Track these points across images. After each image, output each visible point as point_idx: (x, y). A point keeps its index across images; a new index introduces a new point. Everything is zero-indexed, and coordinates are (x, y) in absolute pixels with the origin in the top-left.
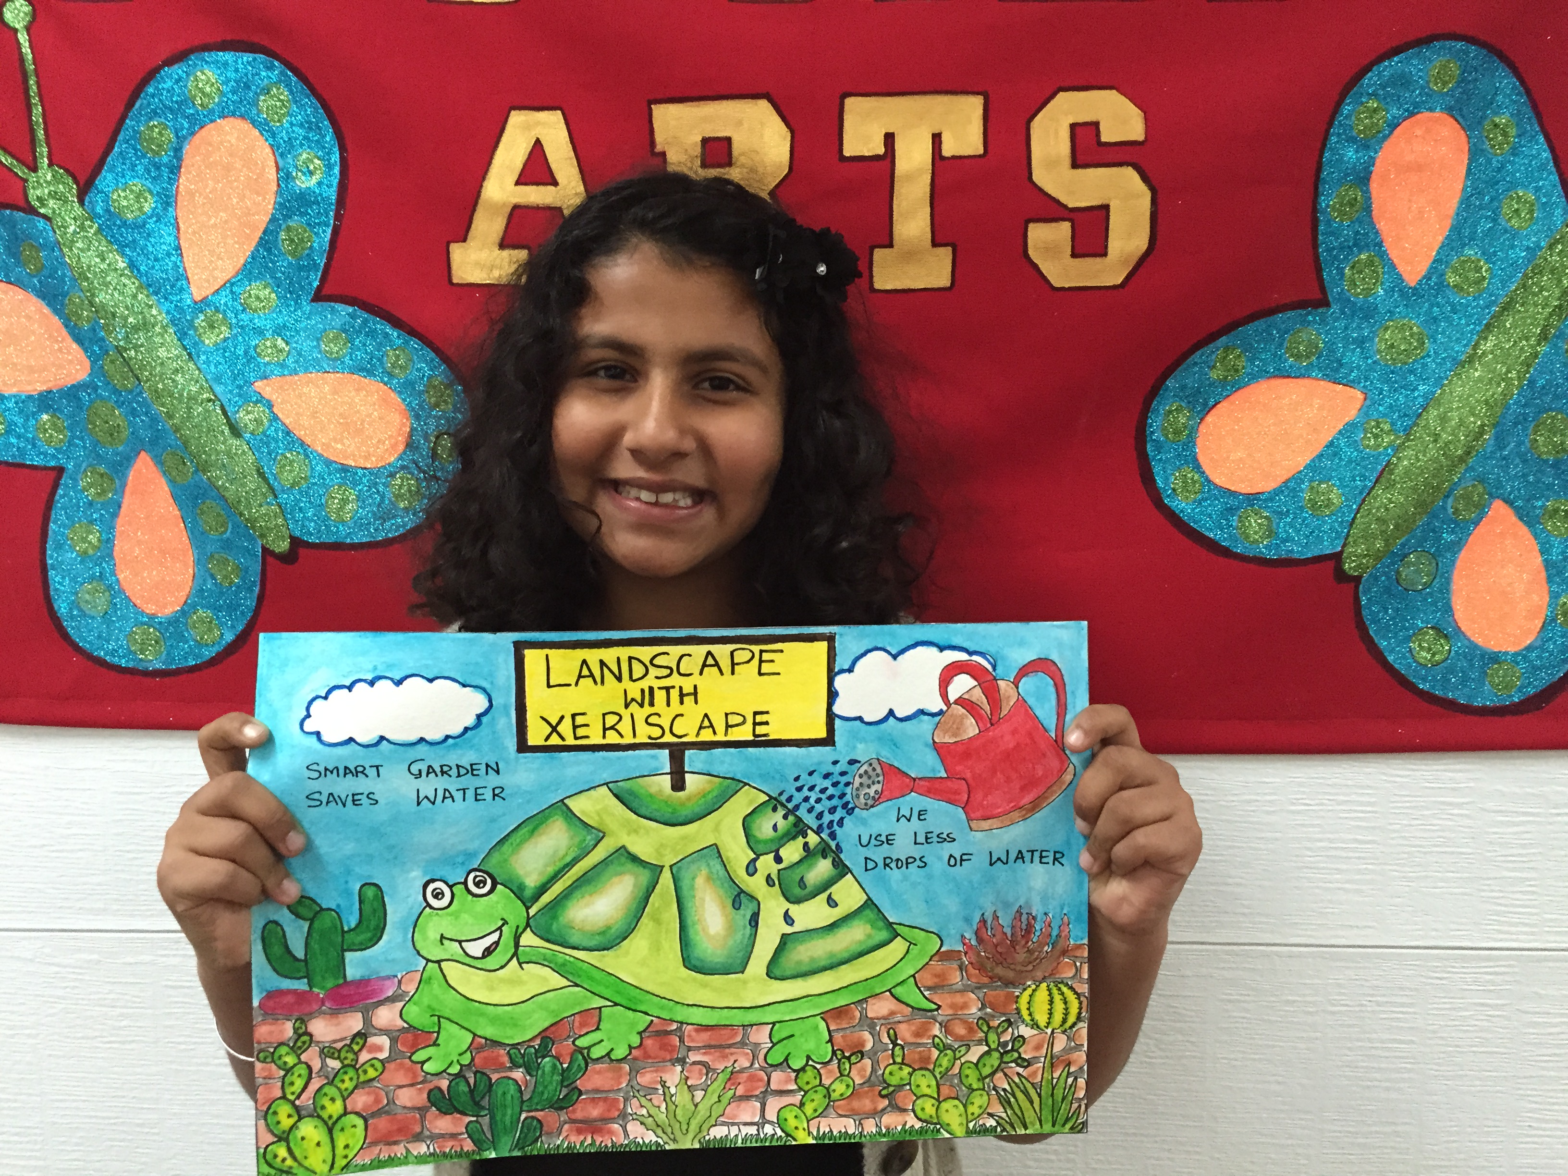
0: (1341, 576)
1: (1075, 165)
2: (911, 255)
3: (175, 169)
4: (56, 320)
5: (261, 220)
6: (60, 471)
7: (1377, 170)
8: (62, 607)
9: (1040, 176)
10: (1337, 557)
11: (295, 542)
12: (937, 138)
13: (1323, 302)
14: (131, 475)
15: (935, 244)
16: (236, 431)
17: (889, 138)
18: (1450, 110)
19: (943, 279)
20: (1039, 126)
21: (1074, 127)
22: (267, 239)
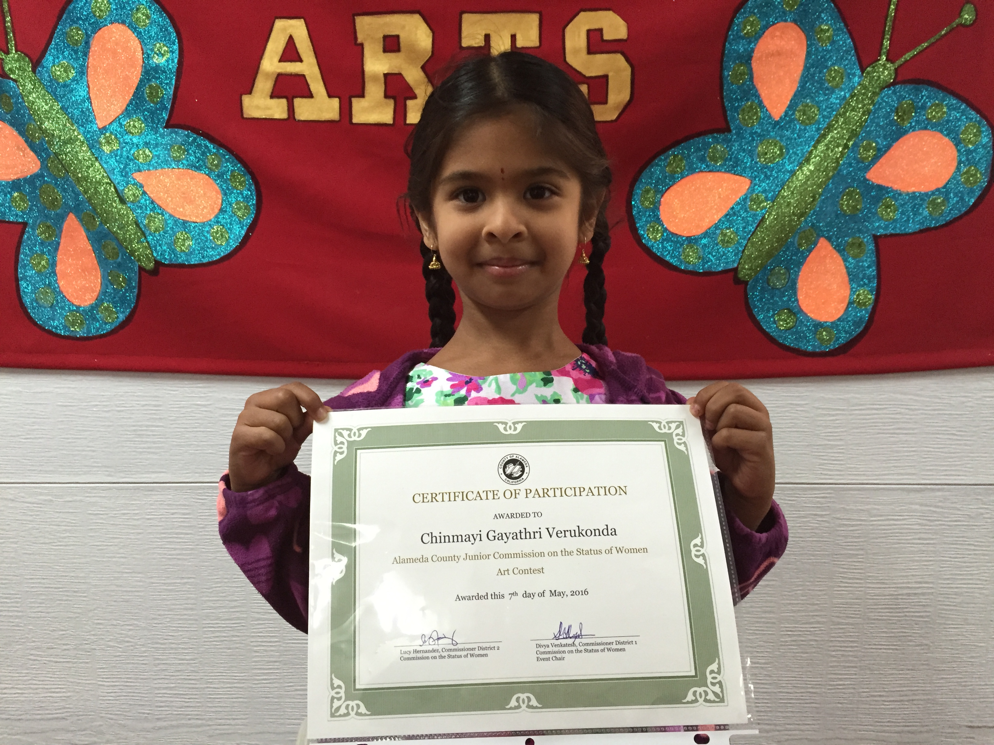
1: (589, 52)
4: (21, 139)
5: (135, 83)
6: (25, 224)
7: (756, 55)
8: (27, 301)
9: (570, 58)
10: (735, 270)
11: (158, 263)
12: (513, 37)
13: (727, 129)
14: (65, 226)
16: (123, 201)
17: (487, 37)
18: (795, 21)
20: (570, 31)
21: (589, 31)
22: (138, 95)
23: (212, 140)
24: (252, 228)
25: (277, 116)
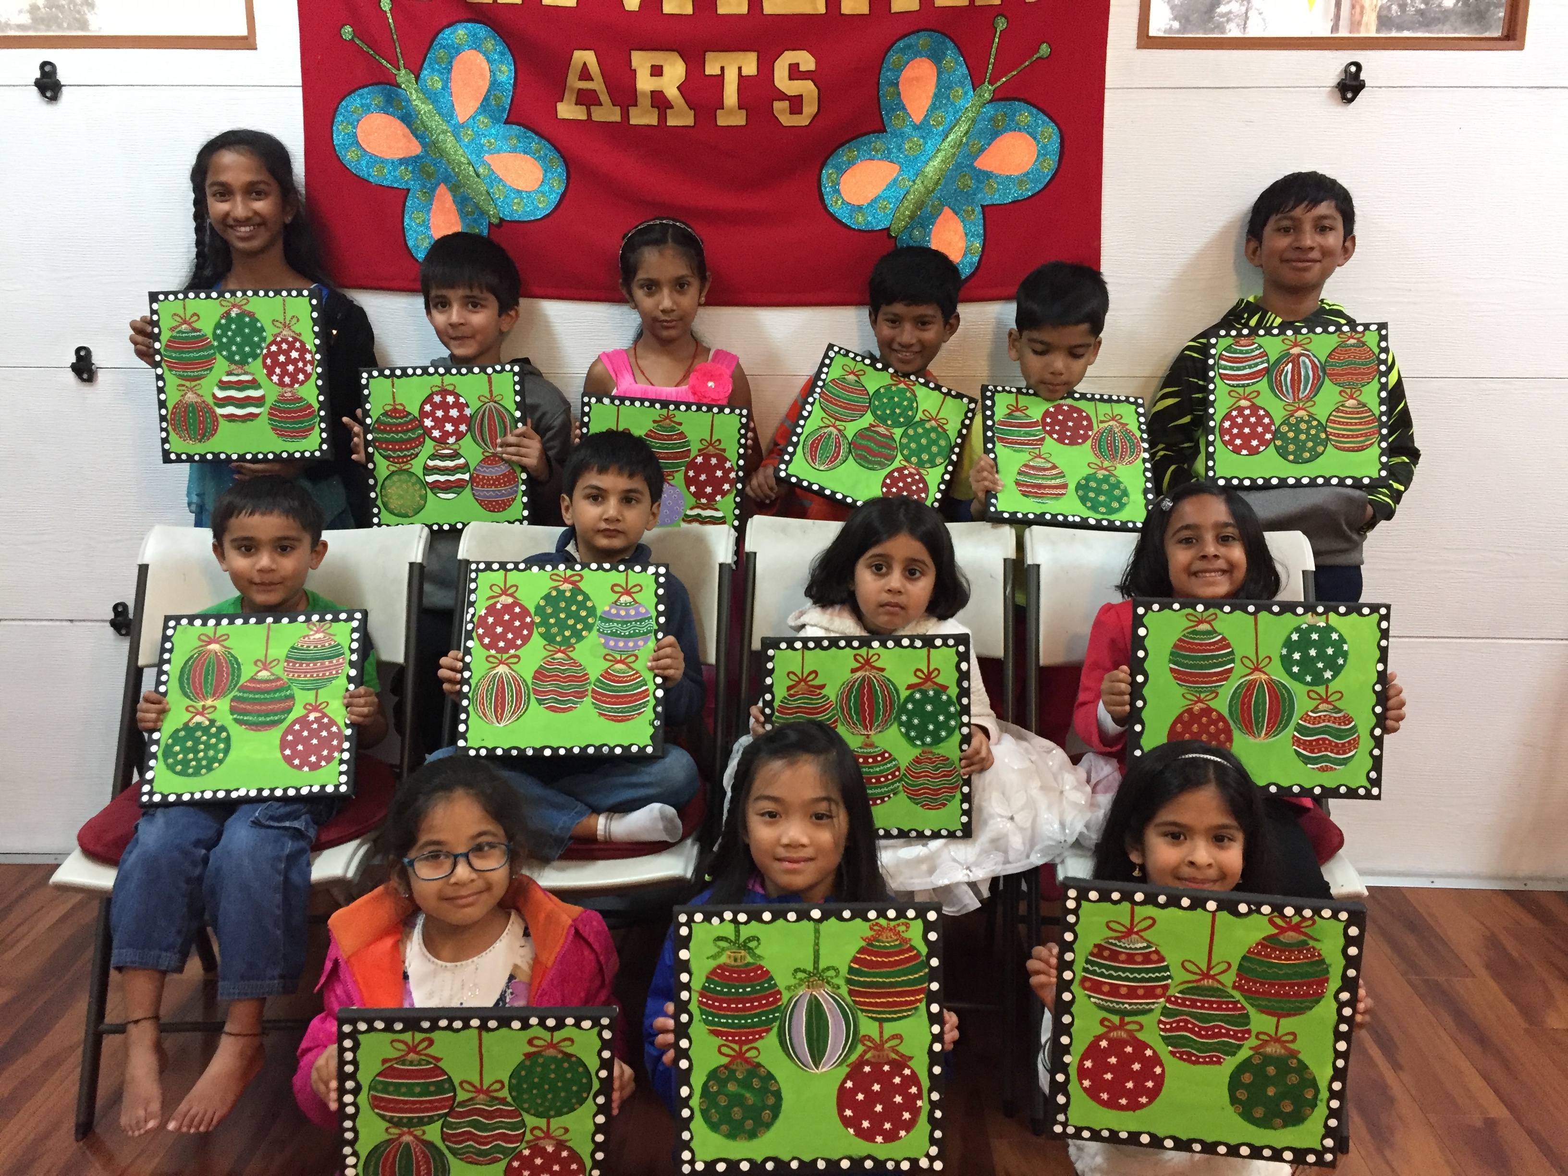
0: (890, 236)
1: (790, 79)
2: (731, 112)
3: (450, 71)
4: (407, 130)
5: (484, 90)
6: (408, 190)
7: (901, 79)
8: (410, 243)
9: (778, 83)
10: (888, 229)
11: (502, 220)
12: (740, 69)
13: (884, 130)
14: (437, 192)
15: (740, 108)
16: (478, 176)
17: (722, 69)
18: (928, 57)
19: (743, 122)
20: (778, 64)
21: (790, 65)
22: (486, 99)
23: (536, 133)
24: (563, 196)
25: (580, 118)
